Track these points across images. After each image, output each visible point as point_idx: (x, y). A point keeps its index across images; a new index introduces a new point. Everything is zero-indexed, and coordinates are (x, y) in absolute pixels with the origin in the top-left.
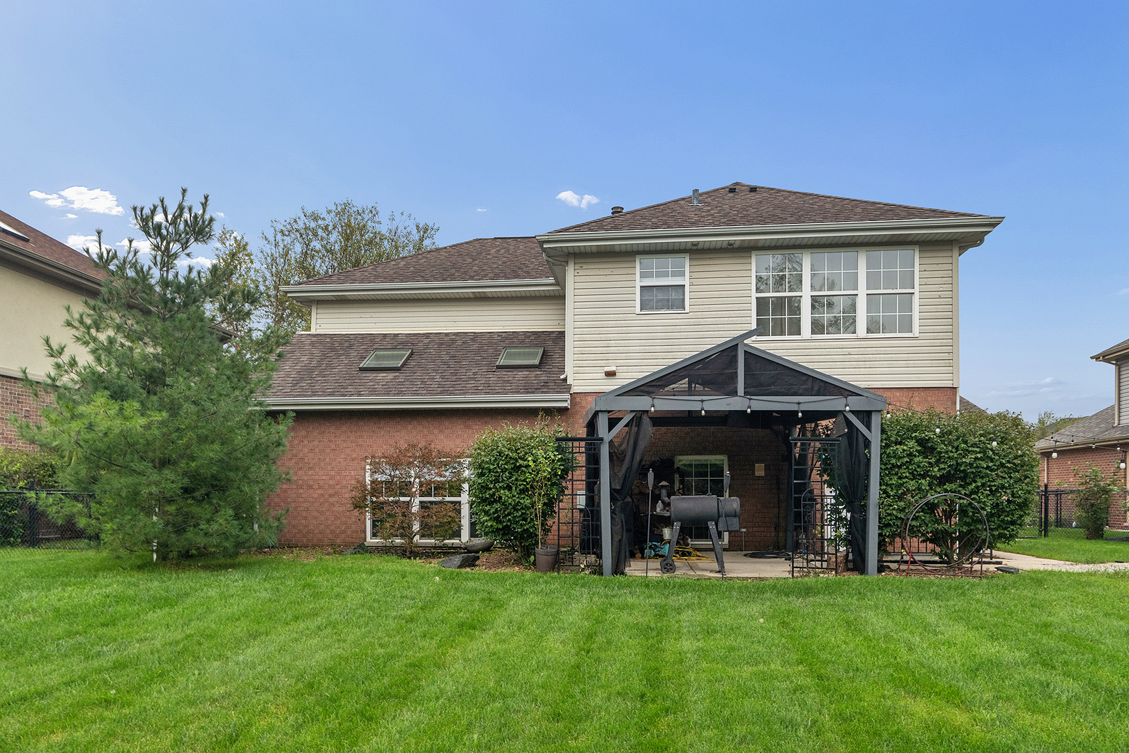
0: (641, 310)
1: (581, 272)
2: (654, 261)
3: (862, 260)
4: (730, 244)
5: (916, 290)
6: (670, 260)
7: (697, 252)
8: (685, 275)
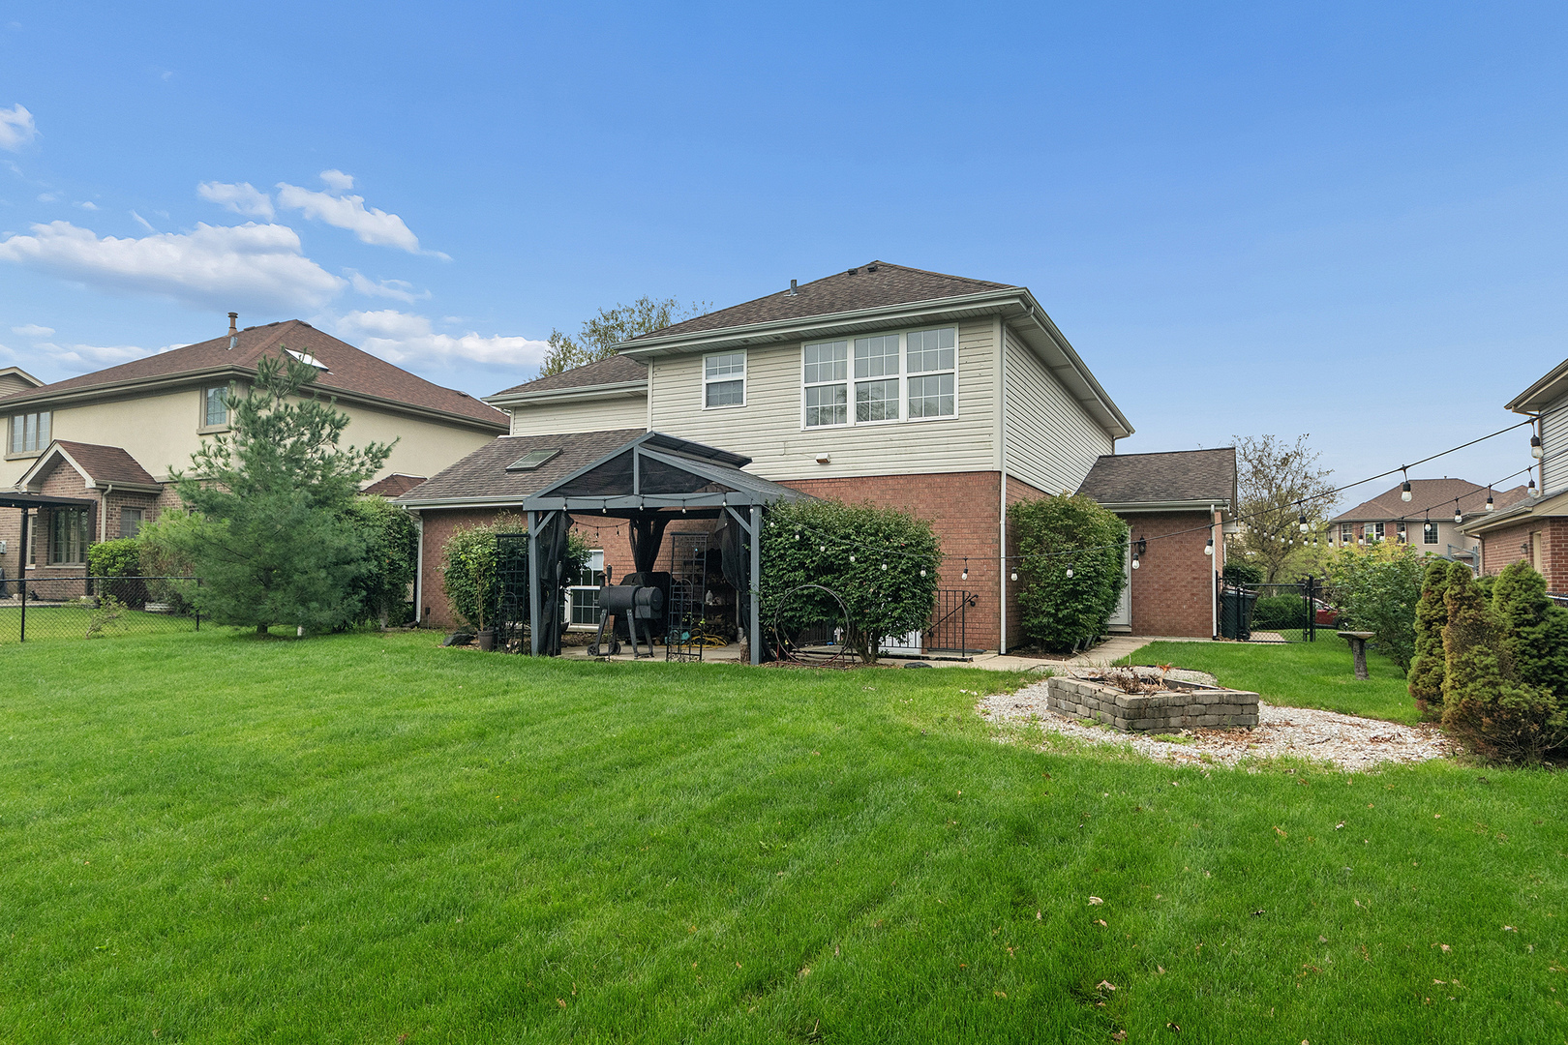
0: (707, 406)
1: (659, 374)
2: (717, 359)
3: (902, 341)
4: (777, 337)
5: (956, 370)
6: (730, 357)
7: (753, 347)
8: (744, 370)
